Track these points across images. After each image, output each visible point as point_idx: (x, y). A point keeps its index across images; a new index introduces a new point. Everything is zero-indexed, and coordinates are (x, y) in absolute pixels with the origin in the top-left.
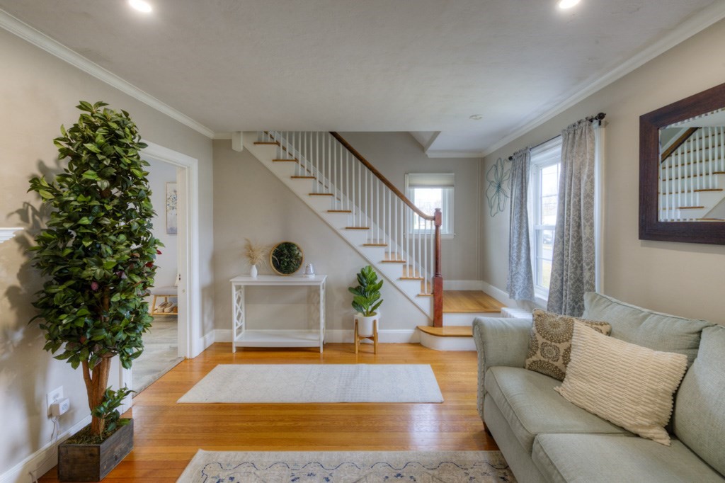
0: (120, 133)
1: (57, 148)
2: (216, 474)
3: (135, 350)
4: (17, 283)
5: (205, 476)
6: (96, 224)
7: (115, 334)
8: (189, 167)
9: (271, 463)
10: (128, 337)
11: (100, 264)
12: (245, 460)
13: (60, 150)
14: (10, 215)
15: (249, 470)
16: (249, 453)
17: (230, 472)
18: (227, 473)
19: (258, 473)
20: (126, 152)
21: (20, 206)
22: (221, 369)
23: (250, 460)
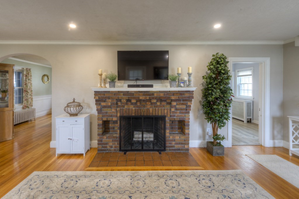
0: (219, 61)
1: (207, 68)
2: (240, 178)
3: (222, 125)
4: (201, 100)
5: (236, 176)
6: (212, 87)
7: (216, 117)
8: (264, 62)
9: (264, 195)
10: (219, 120)
11: (211, 97)
12: (254, 185)
13: (208, 69)
14: (200, 85)
15: (253, 188)
16: (258, 185)
17: (245, 182)
18: (244, 181)
19: (255, 192)
20: (221, 66)
21: (202, 83)
22: (276, 157)
23: (256, 187)
